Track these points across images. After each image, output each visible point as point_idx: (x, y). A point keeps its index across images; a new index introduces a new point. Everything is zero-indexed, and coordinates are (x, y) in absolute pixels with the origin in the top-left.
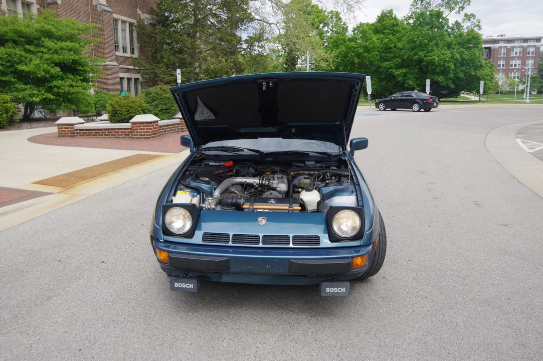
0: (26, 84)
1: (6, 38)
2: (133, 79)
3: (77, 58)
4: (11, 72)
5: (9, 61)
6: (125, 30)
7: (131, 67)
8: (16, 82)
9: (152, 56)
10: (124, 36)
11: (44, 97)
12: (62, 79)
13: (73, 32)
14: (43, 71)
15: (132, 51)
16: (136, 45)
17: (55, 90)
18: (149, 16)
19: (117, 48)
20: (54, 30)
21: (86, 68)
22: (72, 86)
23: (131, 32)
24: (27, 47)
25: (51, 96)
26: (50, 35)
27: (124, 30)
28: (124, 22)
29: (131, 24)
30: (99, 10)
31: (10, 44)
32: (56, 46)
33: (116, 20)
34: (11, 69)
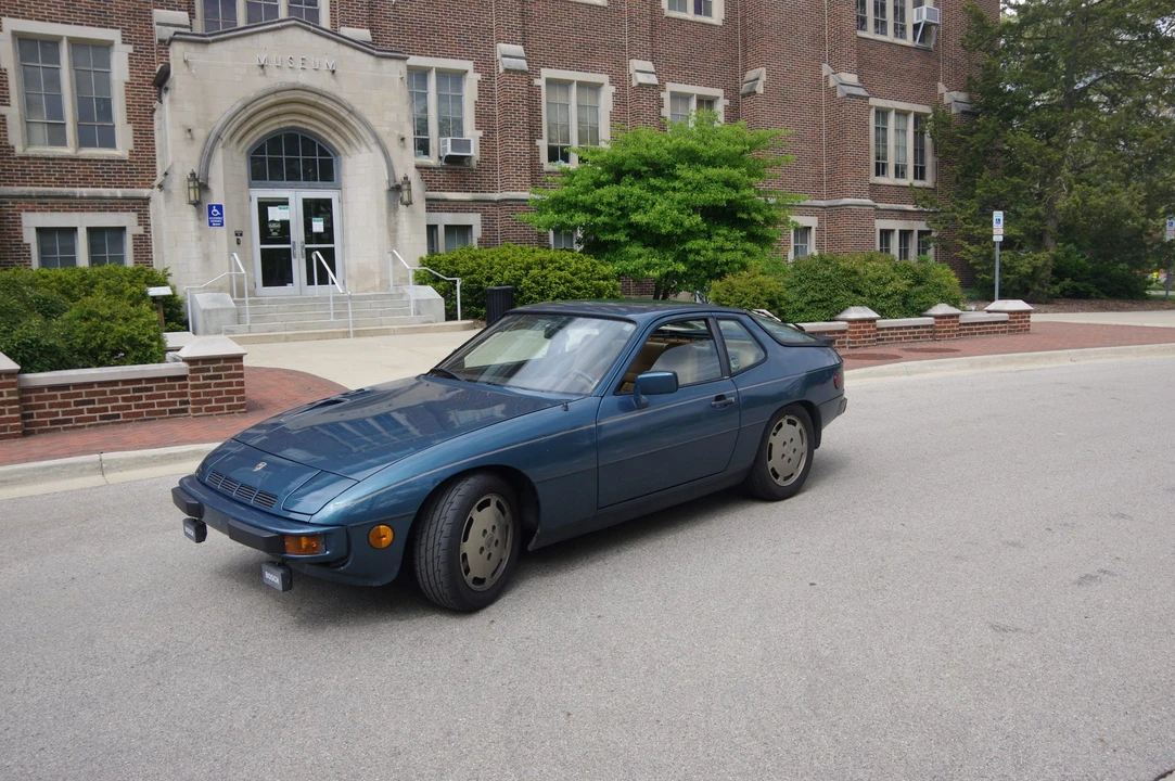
0: (645, 246)
1: (624, 168)
2: (897, 234)
3: (734, 195)
4: (625, 227)
5: (622, 209)
6: (904, 131)
7: (910, 207)
8: (626, 244)
9: (957, 181)
10: (900, 144)
11: (670, 269)
12: (709, 237)
13: (731, 148)
14: (672, 222)
15: (920, 173)
16: (929, 160)
17: (691, 257)
18: (962, 96)
19: (881, 169)
20: (701, 147)
21: (754, 215)
22: (722, 250)
23: (919, 135)
24: (652, 181)
25: (681, 268)
26: (692, 158)
27: (901, 131)
28: (902, 114)
29: (919, 118)
30: (839, 95)
31: (628, 179)
32: (698, 176)
33: (882, 114)
34: (623, 222)
